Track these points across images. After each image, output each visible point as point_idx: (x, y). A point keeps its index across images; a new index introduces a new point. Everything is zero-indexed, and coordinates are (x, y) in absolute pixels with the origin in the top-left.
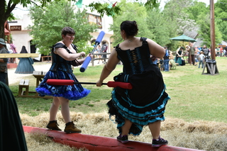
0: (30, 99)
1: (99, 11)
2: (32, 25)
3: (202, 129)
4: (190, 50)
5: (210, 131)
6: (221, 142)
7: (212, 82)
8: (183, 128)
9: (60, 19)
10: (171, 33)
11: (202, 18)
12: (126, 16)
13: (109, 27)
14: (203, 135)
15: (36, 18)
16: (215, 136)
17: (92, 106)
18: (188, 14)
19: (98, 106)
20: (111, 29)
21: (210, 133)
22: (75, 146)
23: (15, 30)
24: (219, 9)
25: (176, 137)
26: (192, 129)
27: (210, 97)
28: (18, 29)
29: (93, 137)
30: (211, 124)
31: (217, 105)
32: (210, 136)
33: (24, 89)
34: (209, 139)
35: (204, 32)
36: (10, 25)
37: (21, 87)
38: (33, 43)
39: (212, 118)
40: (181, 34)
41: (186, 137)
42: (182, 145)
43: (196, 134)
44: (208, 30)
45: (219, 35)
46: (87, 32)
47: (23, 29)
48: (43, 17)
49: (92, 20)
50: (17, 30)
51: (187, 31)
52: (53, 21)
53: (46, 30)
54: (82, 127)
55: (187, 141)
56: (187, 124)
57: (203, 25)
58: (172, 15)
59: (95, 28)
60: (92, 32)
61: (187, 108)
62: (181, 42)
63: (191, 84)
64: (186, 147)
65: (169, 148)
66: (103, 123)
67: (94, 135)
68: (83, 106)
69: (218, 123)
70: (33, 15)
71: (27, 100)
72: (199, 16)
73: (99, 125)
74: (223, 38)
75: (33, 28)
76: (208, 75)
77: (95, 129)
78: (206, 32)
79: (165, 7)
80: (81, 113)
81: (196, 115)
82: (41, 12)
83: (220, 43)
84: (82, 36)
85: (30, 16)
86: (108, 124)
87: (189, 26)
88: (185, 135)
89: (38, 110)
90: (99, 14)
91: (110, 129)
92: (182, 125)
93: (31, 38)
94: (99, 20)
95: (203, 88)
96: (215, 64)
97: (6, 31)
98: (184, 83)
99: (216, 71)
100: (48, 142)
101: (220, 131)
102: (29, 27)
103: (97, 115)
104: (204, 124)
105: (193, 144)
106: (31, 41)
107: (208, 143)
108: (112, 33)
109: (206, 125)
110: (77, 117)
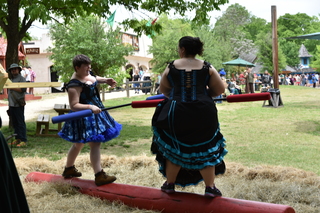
0: (51, 139)
1: (135, 30)
2: (53, 47)
3: (266, 175)
4: (248, 76)
5: (275, 178)
6: (290, 192)
7: (275, 116)
8: (241, 175)
9: (88, 39)
10: (224, 56)
11: (262, 38)
12: (169, 35)
13: (148, 49)
14: (268, 183)
15: (57, 38)
16: (282, 184)
17: (128, 147)
18: (244, 33)
19: (135, 146)
20: (150, 51)
21: (275, 180)
22: (107, 198)
23: (31, 53)
24: (283, 27)
25: (233, 186)
26: (252, 176)
27: (273, 135)
28: (36, 51)
29: (130, 187)
30: (277, 169)
31: (282, 145)
32: (276, 184)
33: (43, 127)
34: (274, 188)
35: (264, 55)
36: (26, 47)
37: (39, 124)
38: (54, 70)
39: (277, 161)
40: (236, 57)
41: (246, 186)
42: (241, 197)
43: (258, 182)
44: (269, 52)
45: (283, 59)
46: (120, 56)
47: (41, 52)
48: (67, 37)
49: (127, 41)
50: (35, 53)
51: (243, 53)
52: (78, 42)
53: (70, 52)
54: (115, 174)
55: (247, 190)
56: (247, 170)
57: (263, 46)
58: (224, 34)
59: (131, 50)
60: (127, 55)
61: (245, 148)
62: (237, 67)
63: (250, 119)
64: (247, 198)
65: (226, 200)
66: (142, 168)
67: (130, 184)
68: (117, 147)
69: (285, 168)
70: (54, 35)
71: (47, 140)
72: (258, 36)
73: (137, 171)
74: (287, 62)
75: (54, 50)
76: (270, 108)
77: (132, 177)
78: (267, 54)
79: (216, 24)
80: (114, 157)
81: (257, 158)
82: (64, 31)
83: (284, 69)
84: (114, 60)
85: (51, 36)
86: (148, 170)
87: (246, 48)
88: (244, 183)
89: (61, 153)
90: (136, 34)
91: (151, 176)
92: (241, 171)
93: (52, 62)
94: (135, 41)
95: (264, 124)
96: (278, 94)
97: (20, 54)
98: (241, 118)
99: (280, 103)
100: (73, 194)
101: (288, 177)
102: (49, 50)
103: (134, 158)
104: (267, 170)
105: (255, 195)
106: (51, 67)
107: (274, 193)
108: (151, 56)
109: (271, 170)
110: (110, 161)
